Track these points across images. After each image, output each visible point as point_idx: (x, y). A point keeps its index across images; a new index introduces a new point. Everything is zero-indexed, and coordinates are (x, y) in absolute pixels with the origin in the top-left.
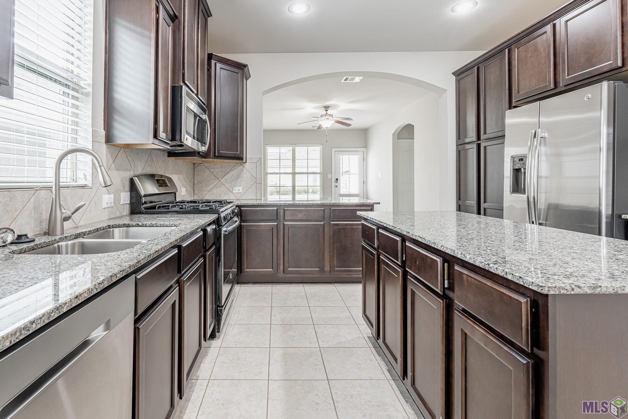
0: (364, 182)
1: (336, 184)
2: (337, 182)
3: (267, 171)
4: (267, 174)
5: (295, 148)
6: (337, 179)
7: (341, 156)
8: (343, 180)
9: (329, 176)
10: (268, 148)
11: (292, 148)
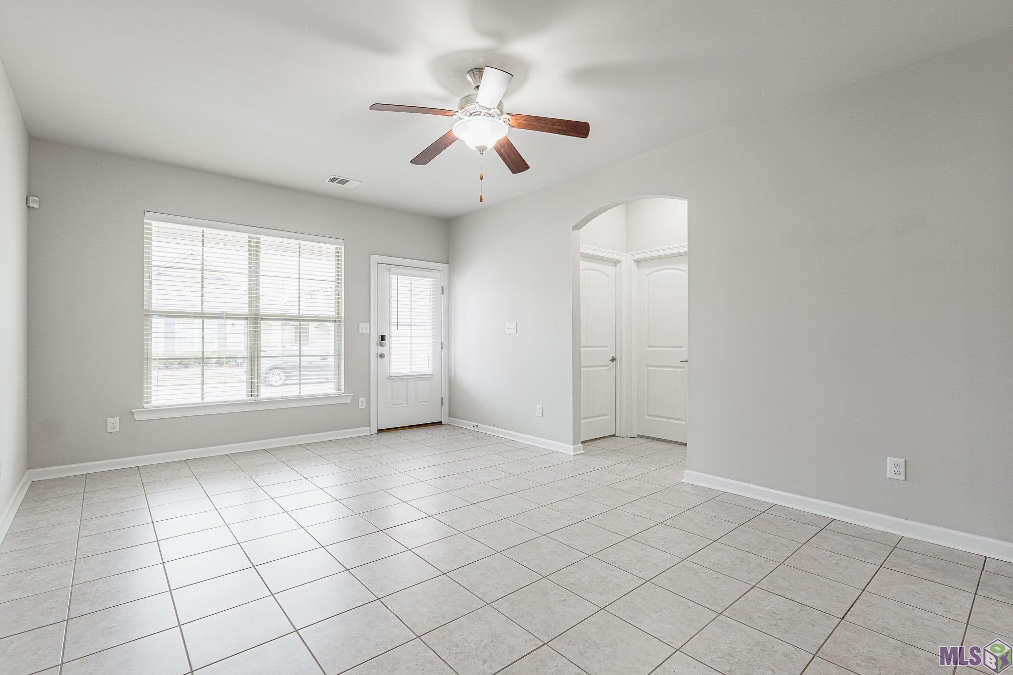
0: (444, 346)
1: (381, 350)
2: (381, 345)
3: (150, 306)
4: (148, 314)
5: (259, 239)
6: (383, 338)
7: (394, 279)
8: (396, 338)
9: (363, 328)
10: (155, 223)
11: (250, 237)
